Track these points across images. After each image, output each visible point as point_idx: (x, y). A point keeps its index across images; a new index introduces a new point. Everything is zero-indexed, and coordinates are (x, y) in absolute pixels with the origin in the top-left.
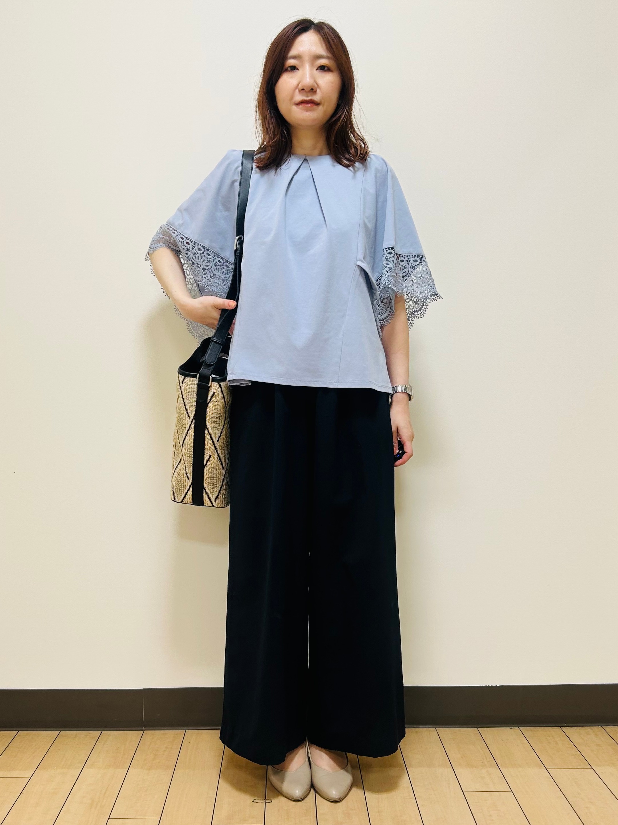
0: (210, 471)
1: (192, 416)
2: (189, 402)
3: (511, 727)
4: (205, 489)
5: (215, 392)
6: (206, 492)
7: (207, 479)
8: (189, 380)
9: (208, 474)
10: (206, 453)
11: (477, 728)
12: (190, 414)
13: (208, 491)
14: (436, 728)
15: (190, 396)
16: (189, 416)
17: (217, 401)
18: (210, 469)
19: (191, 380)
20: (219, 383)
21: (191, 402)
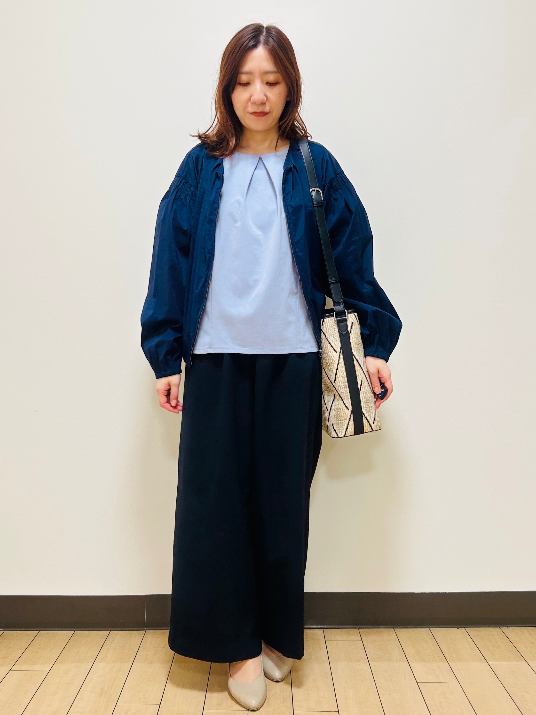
0: (364, 395)
1: (338, 350)
2: (333, 338)
3: (458, 628)
4: (363, 413)
5: (353, 322)
6: (365, 416)
7: (364, 403)
8: (327, 321)
9: (363, 398)
10: (359, 378)
11: (429, 628)
12: (337, 349)
13: (366, 415)
14: (394, 628)
15: (332, 334)
16: (336, 351)
17: (356, 329)
18: (364, 393)
19: (330, 320)
20: (354, 314)
21: (335, 338)
